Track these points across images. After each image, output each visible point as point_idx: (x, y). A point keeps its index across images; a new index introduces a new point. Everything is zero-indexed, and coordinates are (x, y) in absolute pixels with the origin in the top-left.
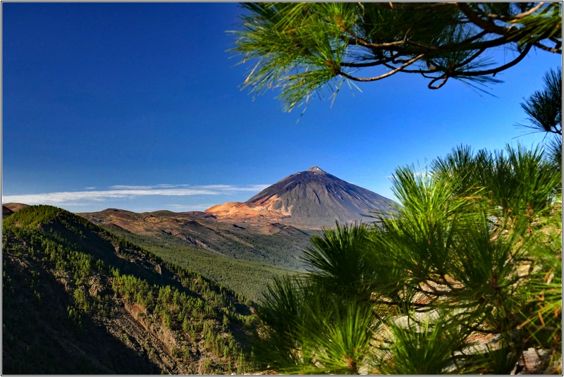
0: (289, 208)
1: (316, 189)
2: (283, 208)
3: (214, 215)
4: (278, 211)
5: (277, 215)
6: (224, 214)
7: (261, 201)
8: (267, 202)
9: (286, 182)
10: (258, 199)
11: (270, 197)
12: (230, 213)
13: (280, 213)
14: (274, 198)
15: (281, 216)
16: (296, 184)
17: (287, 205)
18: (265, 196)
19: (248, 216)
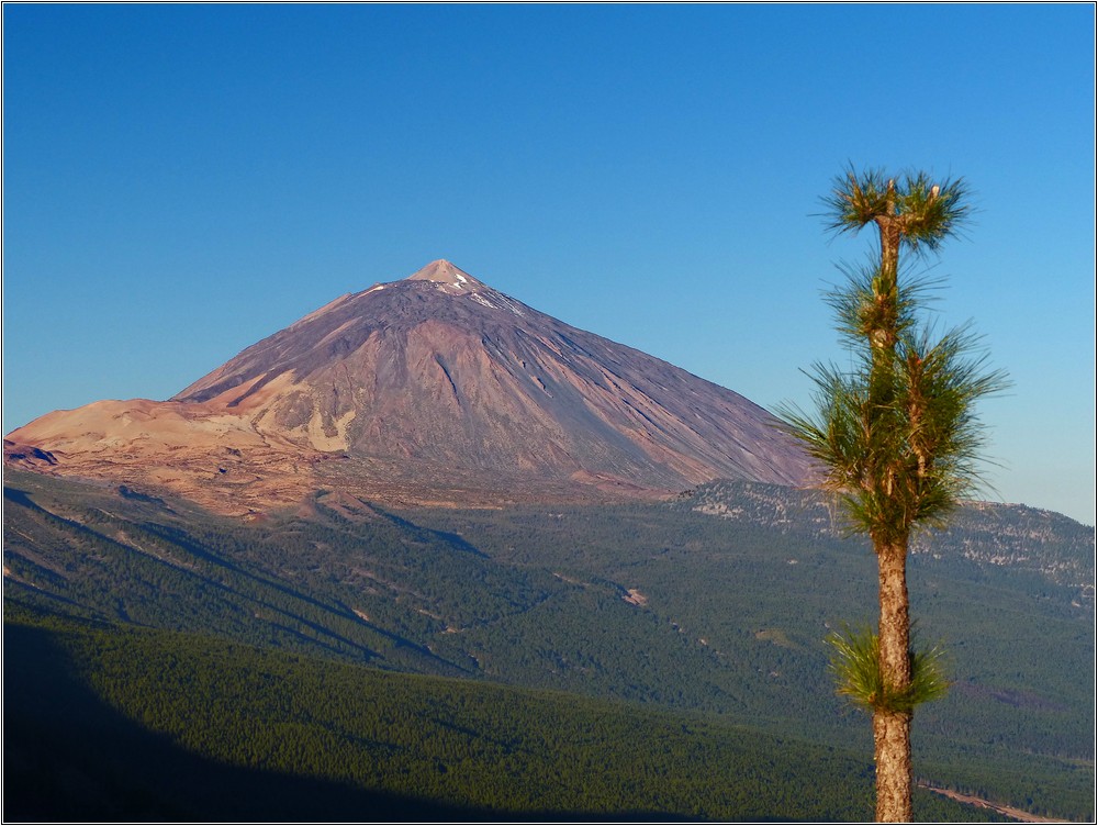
0: (341, 424)
1: (443, 351)
2: (317, 421)
3: (45, 448)
4: (296, 433)
5: (293, 448)
6: (86, 445)
7: (231, 394)
8: (255, 398)
9: (329, 320)
10: (218, 389)
11: (264, 382)
12: (109, 442)
13: (305, 443)
14: (283, 384)
15: (307, 454)
16: (368, 330)
17: (334, 413)
18: (245, 378)
19: (181, 454)
